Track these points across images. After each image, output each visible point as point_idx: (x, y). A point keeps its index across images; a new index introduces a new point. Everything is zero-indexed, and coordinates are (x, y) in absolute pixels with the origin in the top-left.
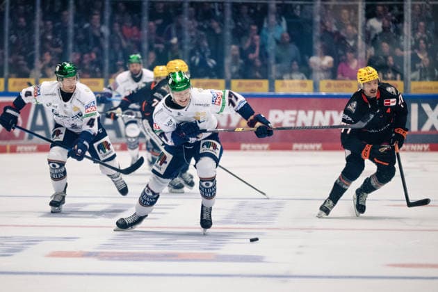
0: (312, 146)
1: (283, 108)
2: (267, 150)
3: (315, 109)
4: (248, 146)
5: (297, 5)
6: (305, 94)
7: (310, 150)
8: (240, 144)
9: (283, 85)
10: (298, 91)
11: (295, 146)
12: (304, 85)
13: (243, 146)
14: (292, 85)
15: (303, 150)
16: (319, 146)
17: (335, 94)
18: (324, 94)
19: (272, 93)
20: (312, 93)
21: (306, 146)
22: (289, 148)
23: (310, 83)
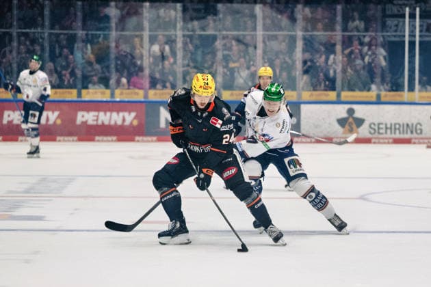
0: (109, 138)
1: (88, 110)
2: (76, 141)
3: (111, 110)
4: (61, 138)
5: (100, 34)
6: (105, 100)
7: (108, 141)
8: (56, 136)
9: (88, 93)
10: (99, 97)
11: (97, 138)
12: (103, 93)
13: (58, 138)
14: (95, 93)
15: (102, 141)
16: (114, 138)
17: (126, 100)
18: (118, 99)
19: (79, 99)
20: (109, 99)
21: (105, 138)
22: (92, 140)
23: (108, 92)
